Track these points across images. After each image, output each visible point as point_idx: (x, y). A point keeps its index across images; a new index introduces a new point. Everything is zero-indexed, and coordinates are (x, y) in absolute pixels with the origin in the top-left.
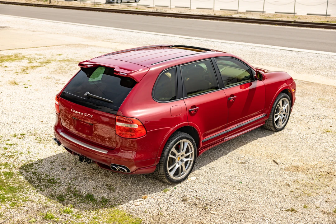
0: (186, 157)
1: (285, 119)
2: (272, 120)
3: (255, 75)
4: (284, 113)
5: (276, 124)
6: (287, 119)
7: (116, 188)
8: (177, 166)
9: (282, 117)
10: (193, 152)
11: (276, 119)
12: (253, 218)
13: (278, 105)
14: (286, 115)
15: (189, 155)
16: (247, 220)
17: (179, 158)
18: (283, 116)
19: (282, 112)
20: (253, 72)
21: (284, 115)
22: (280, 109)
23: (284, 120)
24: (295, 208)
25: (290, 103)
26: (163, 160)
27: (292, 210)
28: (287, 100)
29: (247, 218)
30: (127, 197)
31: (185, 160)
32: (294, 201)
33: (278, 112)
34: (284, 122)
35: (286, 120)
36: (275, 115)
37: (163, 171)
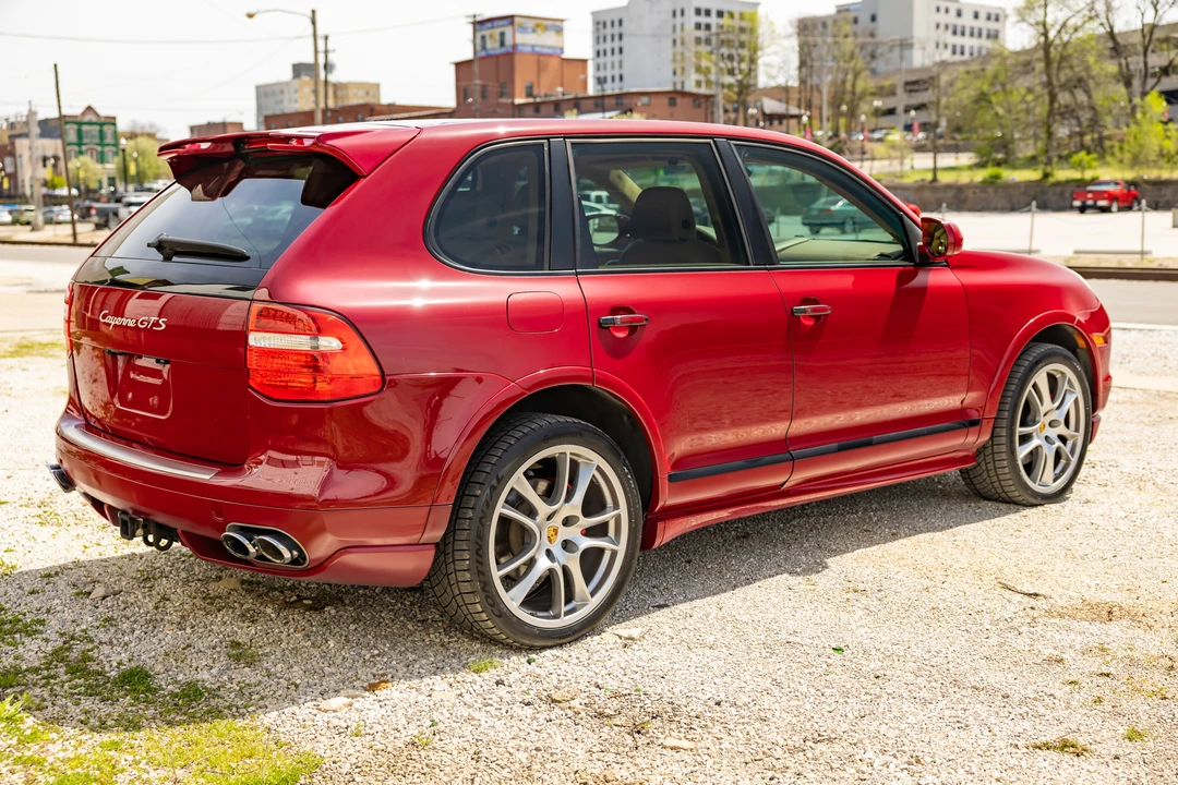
0: (589, 532)
1: (1068, 460)
2: (1004, 448)
3: (921, 244)
4: (1061, 429)
5: (1029, 473)
6: (1074, 460)
7: (266, 655)
8: (543, 564)
9: (1055, 446)
10: (623, 511)
11: (1022, 452)
12: (864, 768)
13: (1029, 388)
14: (1070, 443)
15: (605, 525)
16: (830, 774)
17: (556, 531)
18: (1058, 443)
19: (1050, 424)
20: (913, 230)
21: (1063, 439)
22: (1043, 410)
23: (1063, 462)
24: (1081, 739)
25: (1084, 392)
26: (466, 525)
27: (1064, 746)
28: (1070, 374)
29: (834, 766)
30: (298, 682)
31: (586, 543)
32: (1079, 716)
33: (1034, 422)
34: (1063, 471)
35: (1071, 463)
36: (1019, 430)
37: (468, 576)
